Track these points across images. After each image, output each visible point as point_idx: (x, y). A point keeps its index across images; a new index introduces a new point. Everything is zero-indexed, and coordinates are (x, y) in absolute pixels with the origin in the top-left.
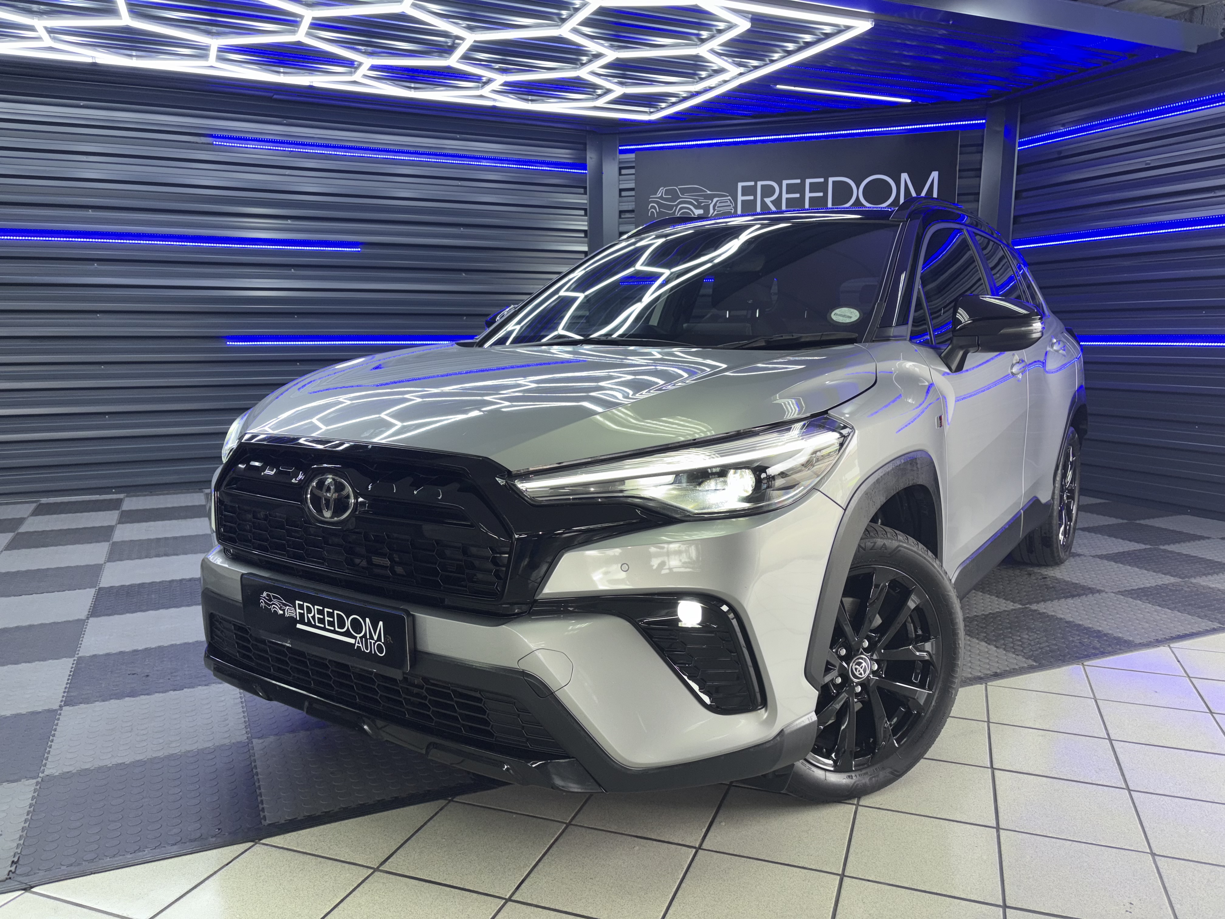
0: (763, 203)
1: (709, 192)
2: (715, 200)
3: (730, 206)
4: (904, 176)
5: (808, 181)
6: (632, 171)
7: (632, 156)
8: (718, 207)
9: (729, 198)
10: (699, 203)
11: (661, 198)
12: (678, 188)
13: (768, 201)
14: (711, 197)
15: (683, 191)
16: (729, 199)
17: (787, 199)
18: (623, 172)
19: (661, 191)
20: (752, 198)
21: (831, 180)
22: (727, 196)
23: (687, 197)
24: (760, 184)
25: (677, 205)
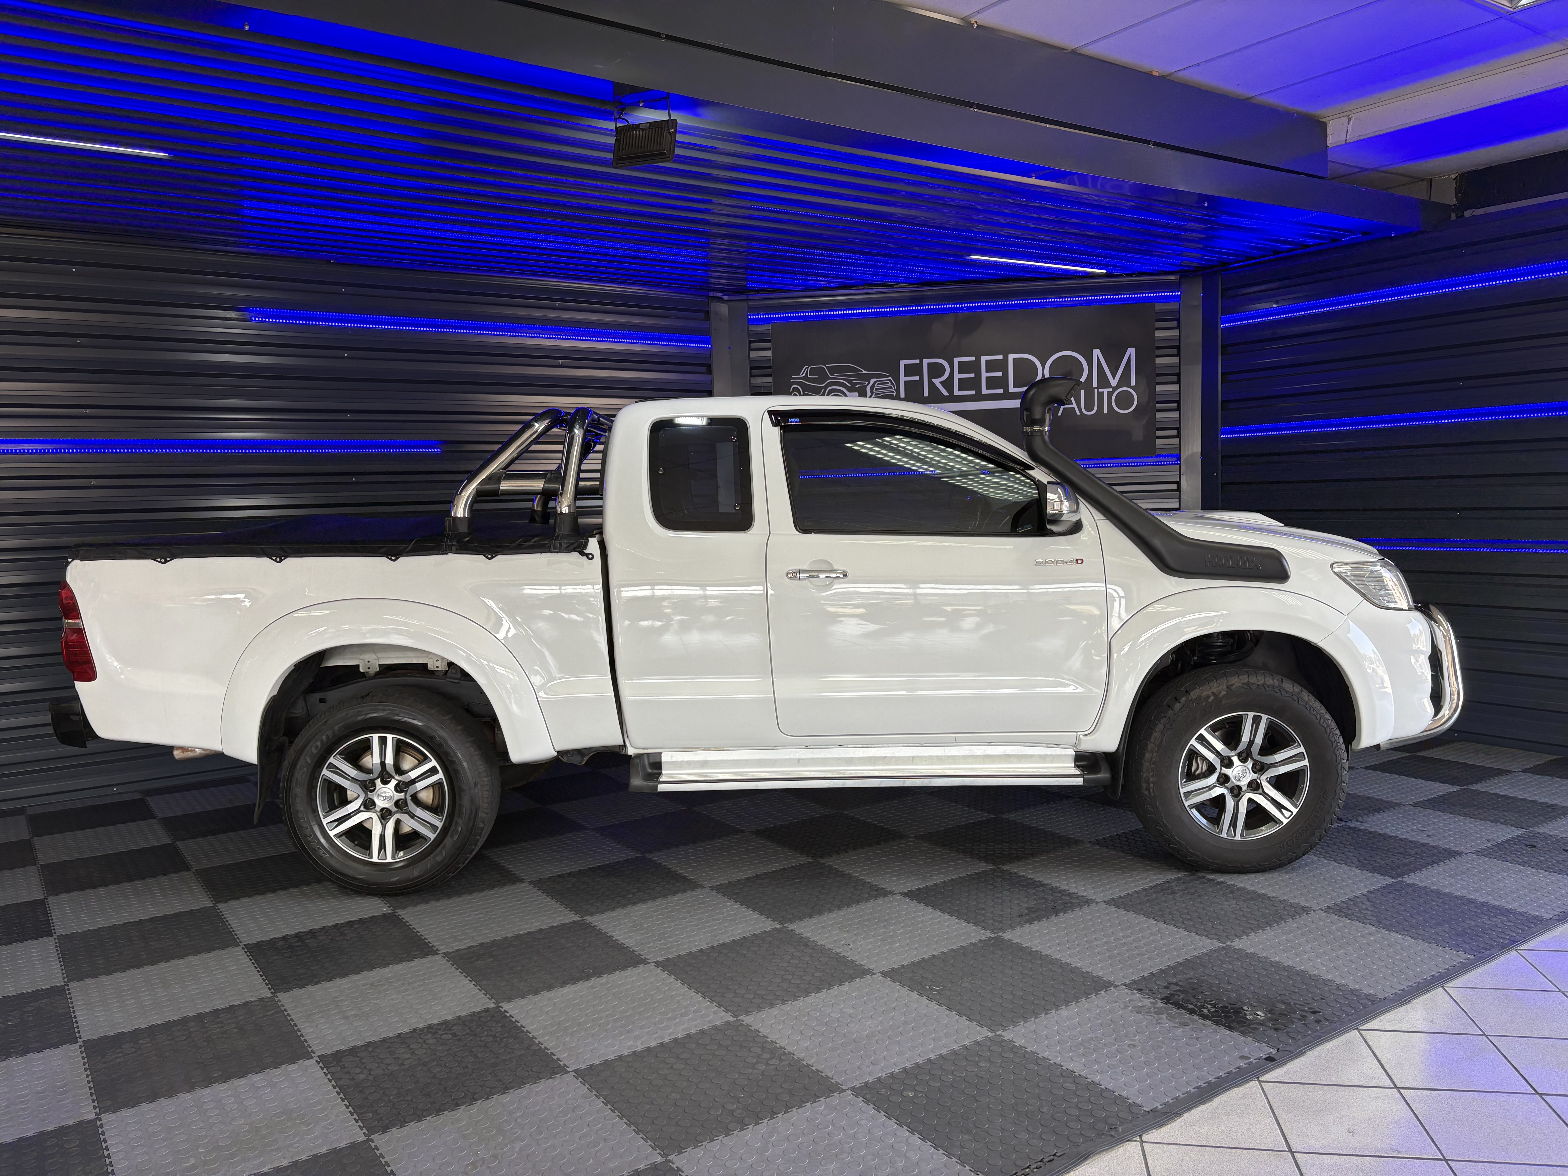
0: (931, 385)
1: (864, 372)
2: (872, 381)
3: (891, 388)
4: (1097, 353)
5: (984, 359)
6: (769, 345)
7: (768, 328)
8: (876, 389)
9: (890, 378)
10: (854, 385)
11: (806, 378)
12: (827, 367)
13: (937, 382)
14: (868, 378)
15: (833, 370)
16: (890, 380)
17: (959, 379)
18: (753, 345)
19: (805, 371)
20: (917, 378)
21: (1011, 357)
22: (888, 377)
23: (838, 378)
24: (926, 362)
25: (826, 387)
